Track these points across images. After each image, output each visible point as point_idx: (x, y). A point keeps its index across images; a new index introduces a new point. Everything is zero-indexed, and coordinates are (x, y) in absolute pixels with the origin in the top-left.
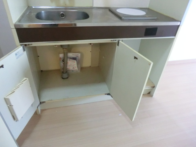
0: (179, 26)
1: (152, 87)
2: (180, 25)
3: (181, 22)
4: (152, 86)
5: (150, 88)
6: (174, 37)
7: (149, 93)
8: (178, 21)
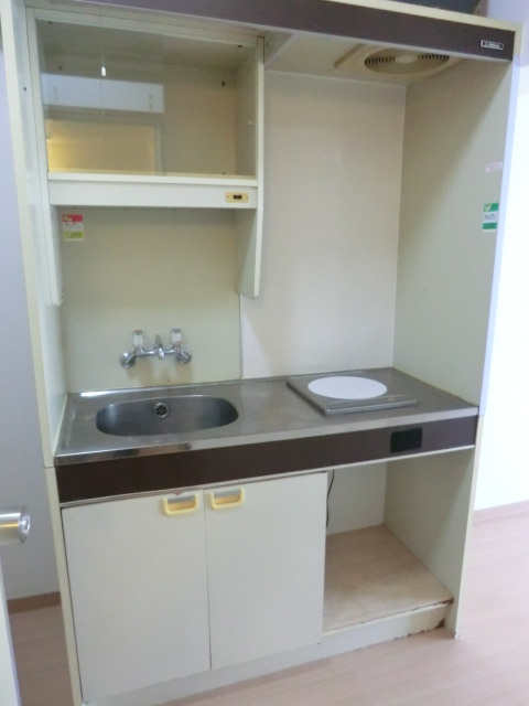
0: (476, 419)
1: (444, 602)
2: (480, 414)
3: (478, 407)
4: (446, 599)
5: (438, 606)
6: (472, 446)
7: (442, 625)
8: (471, 405)
